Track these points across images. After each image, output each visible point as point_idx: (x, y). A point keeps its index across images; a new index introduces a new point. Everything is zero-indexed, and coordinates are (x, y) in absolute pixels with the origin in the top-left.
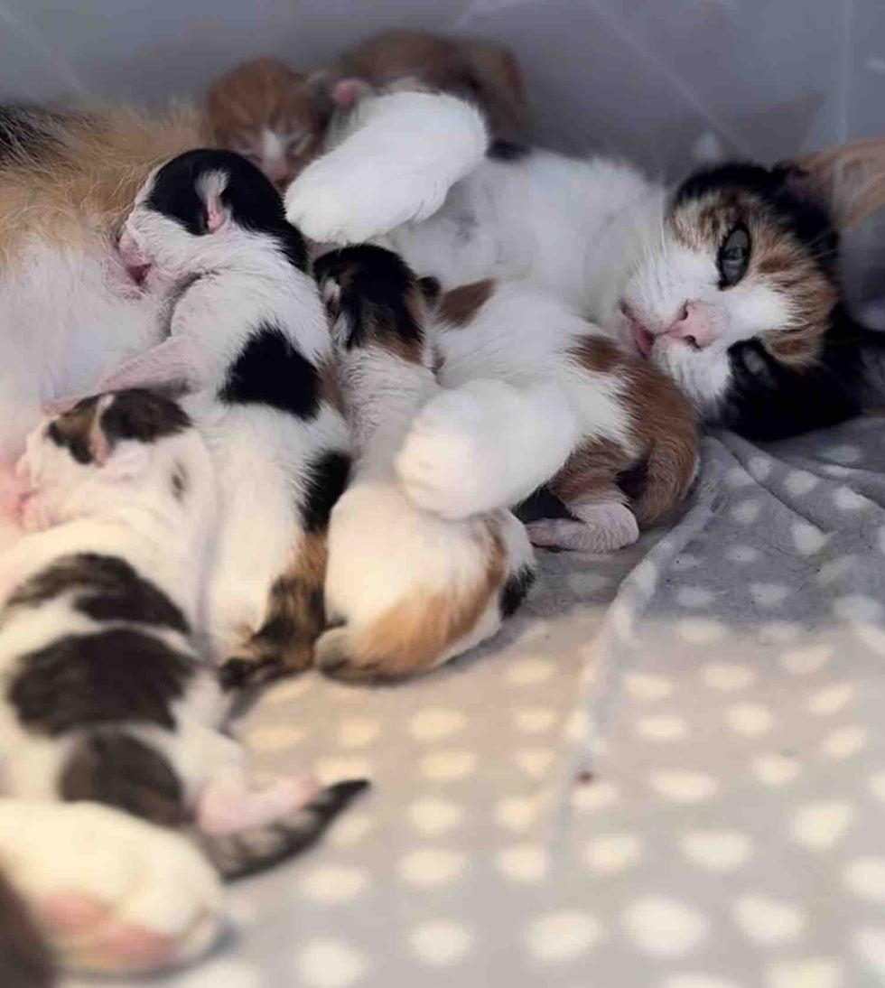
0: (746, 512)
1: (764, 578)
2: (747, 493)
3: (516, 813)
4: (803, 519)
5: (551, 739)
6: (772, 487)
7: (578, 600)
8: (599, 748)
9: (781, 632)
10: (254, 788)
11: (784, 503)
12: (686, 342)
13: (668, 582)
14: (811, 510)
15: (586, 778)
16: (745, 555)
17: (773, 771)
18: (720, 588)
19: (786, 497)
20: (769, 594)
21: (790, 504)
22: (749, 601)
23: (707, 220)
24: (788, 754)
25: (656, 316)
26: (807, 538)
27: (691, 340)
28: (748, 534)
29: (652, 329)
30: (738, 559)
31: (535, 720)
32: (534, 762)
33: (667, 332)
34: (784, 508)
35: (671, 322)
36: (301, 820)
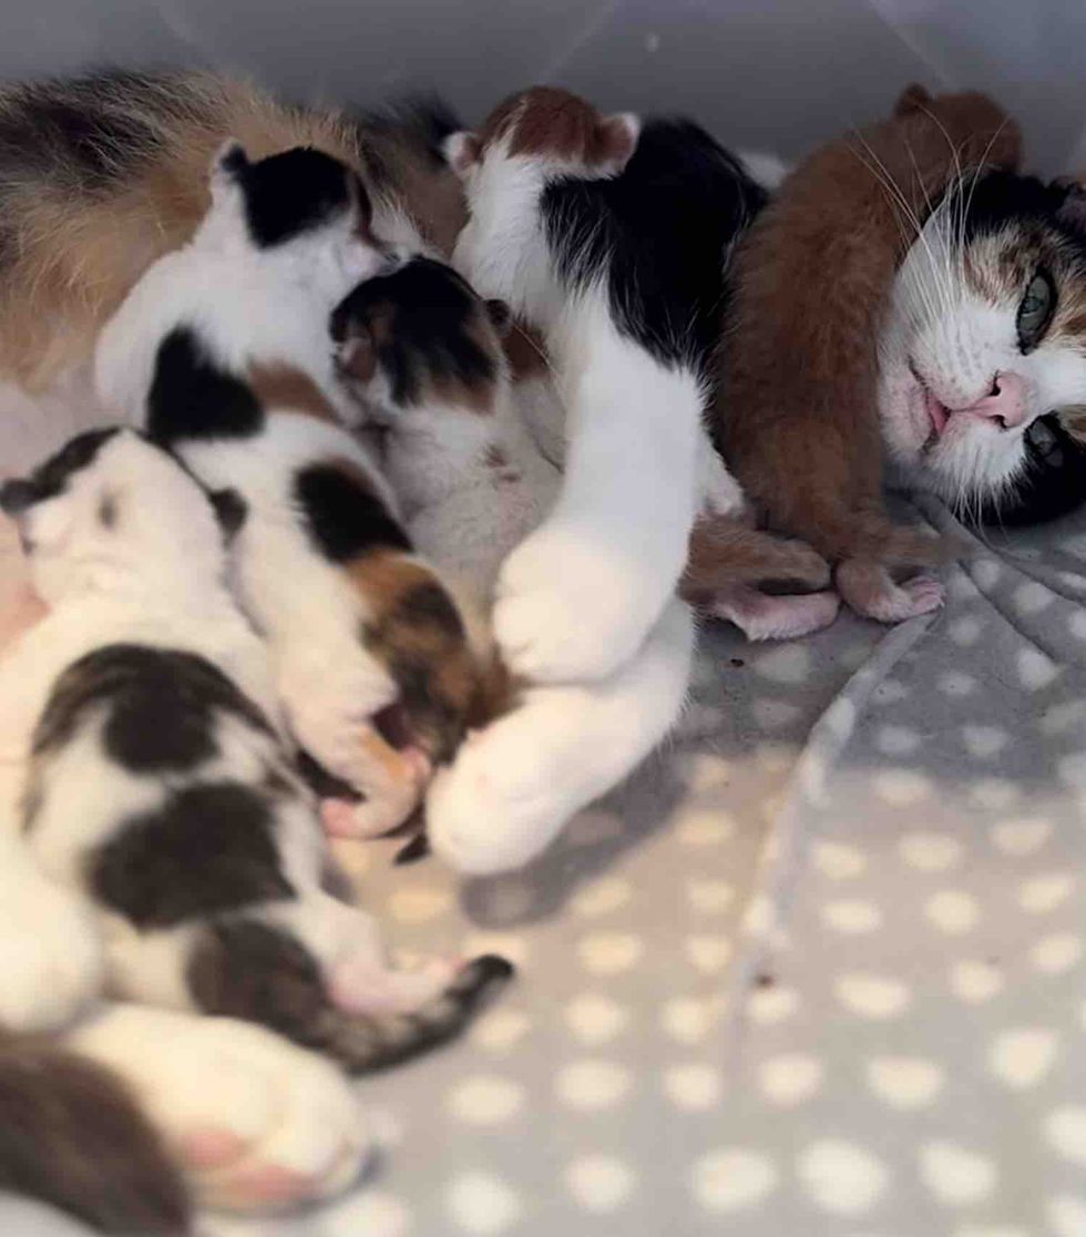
0: (966, 631)
1: (981, 719)
2: (968, 607)
3: (687, 1019)
4: (1030, 643)
5: (727, 923)
6: (998, 601)
7: (762, 735)
8: (781, 940)
9: (994, 794)
10: (391, 965)
11: (1011, 622)
12: (993, 421)
13: (869, 719)
14: (1041, 634)
15: (764, 981)
16: (959, 684)
17: (975, 982)
18: (928, 731)
19: (1014, 614)
20: (985, 741)
21: (1018, 625)
22: (961, 750)
23: (1008, 265)
24: (992, 961)
25: (959, 391)
26: (1035, 668)
27: (999, 420)
28: (964, 658)
29: (950, 405)
30: (950, 691)
31: (710, 896)
32: (708, 953)
33: (972, 409)
34: (1010, 628)
35: (977, 397)
36: (439, 1011)
